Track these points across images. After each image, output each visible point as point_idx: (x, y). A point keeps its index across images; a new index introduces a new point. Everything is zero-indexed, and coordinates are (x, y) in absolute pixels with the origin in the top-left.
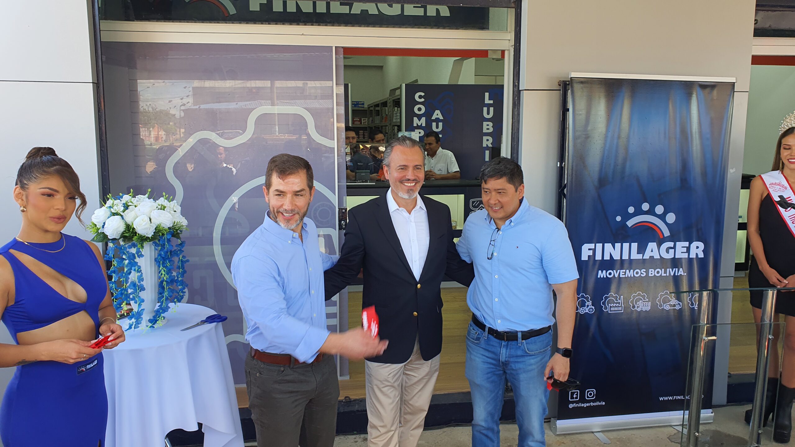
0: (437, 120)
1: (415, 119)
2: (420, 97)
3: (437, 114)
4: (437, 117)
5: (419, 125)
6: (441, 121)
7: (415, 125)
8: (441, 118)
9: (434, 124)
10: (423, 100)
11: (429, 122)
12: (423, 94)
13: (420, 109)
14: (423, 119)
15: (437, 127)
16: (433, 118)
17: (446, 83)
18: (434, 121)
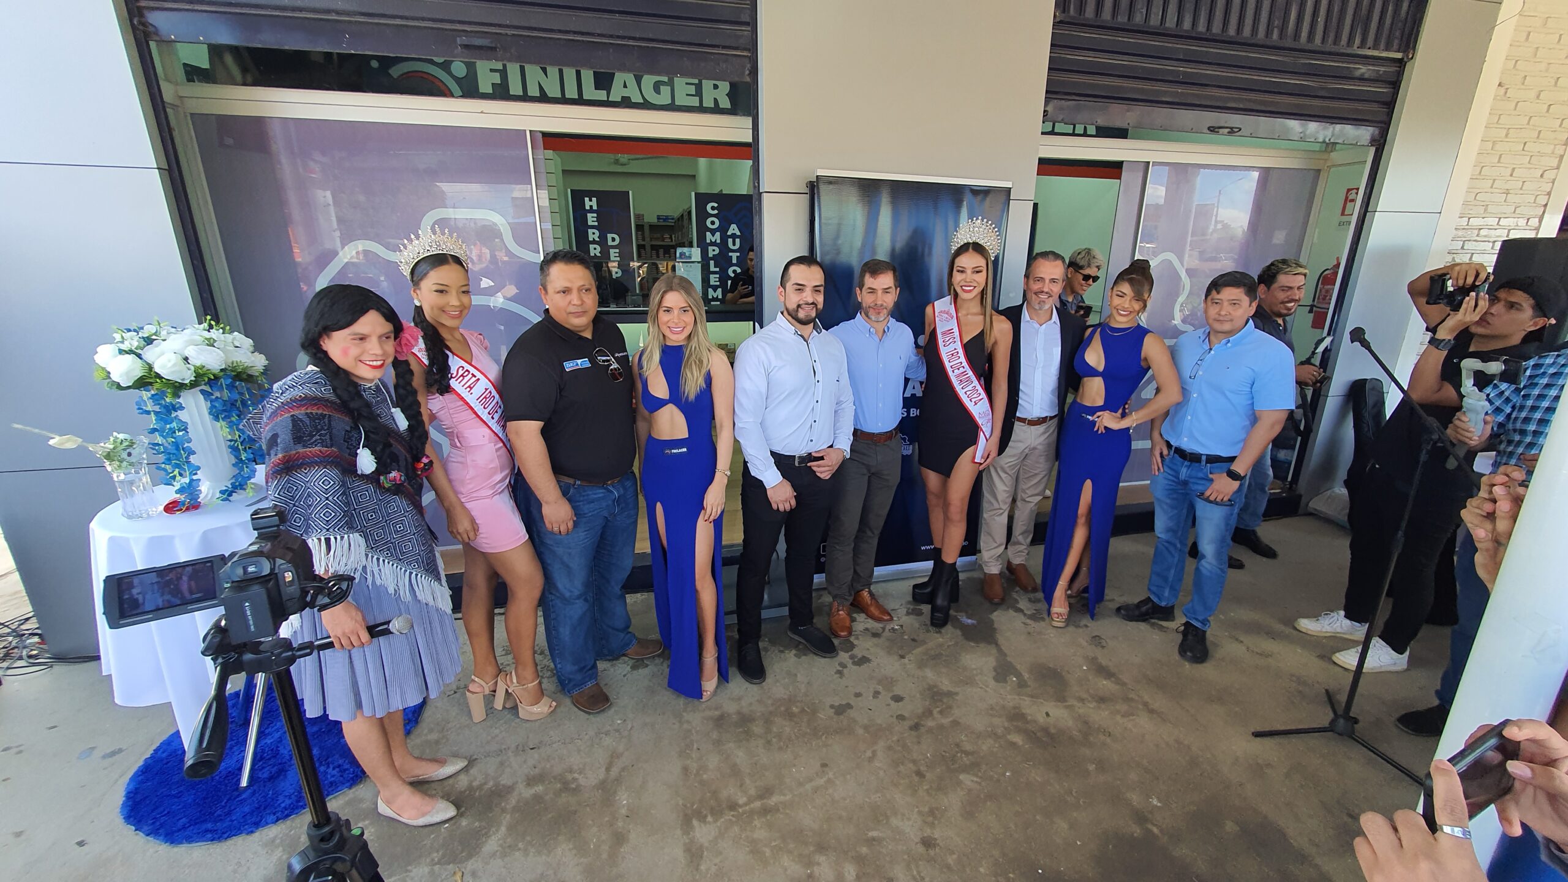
0: (734, 236)
1: (708, 234)
2: (713, 208)
3: (734, 229)
4: (734, 232)
5: (713, 241)
6: (738, 237)
7: (708, 241)
8: (738, 233)
9: (730, 241)
10: (716, 212)
11: (724, 238)
12: (716, 205)
13: (713, 223)
14: (718, 234)
15: (734, 244)
16: (729, 233)
17: (745, 193)
18: (730, 237)
